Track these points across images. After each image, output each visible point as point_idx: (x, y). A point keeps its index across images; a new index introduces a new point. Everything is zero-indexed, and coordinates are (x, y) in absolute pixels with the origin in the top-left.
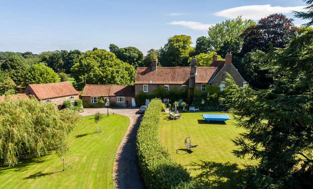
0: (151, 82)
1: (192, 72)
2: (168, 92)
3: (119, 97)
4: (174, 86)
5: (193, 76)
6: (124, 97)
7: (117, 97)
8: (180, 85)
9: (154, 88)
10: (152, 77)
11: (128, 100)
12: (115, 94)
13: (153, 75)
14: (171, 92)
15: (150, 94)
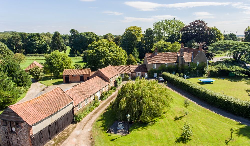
0: (157, 63)
1: (182, 56)
2: (167, 67)
3: (137, 73)
4: (170, 64)
5: (182, 58)
6: (140, 73)
7: (136, 73)
8: (174, 63)
9: (159, 66)
10: (157, 59)
11: (143, 74)
12: (134, 71)
13: (157, 58)
14: (169, 68)
15: (157, 69)
